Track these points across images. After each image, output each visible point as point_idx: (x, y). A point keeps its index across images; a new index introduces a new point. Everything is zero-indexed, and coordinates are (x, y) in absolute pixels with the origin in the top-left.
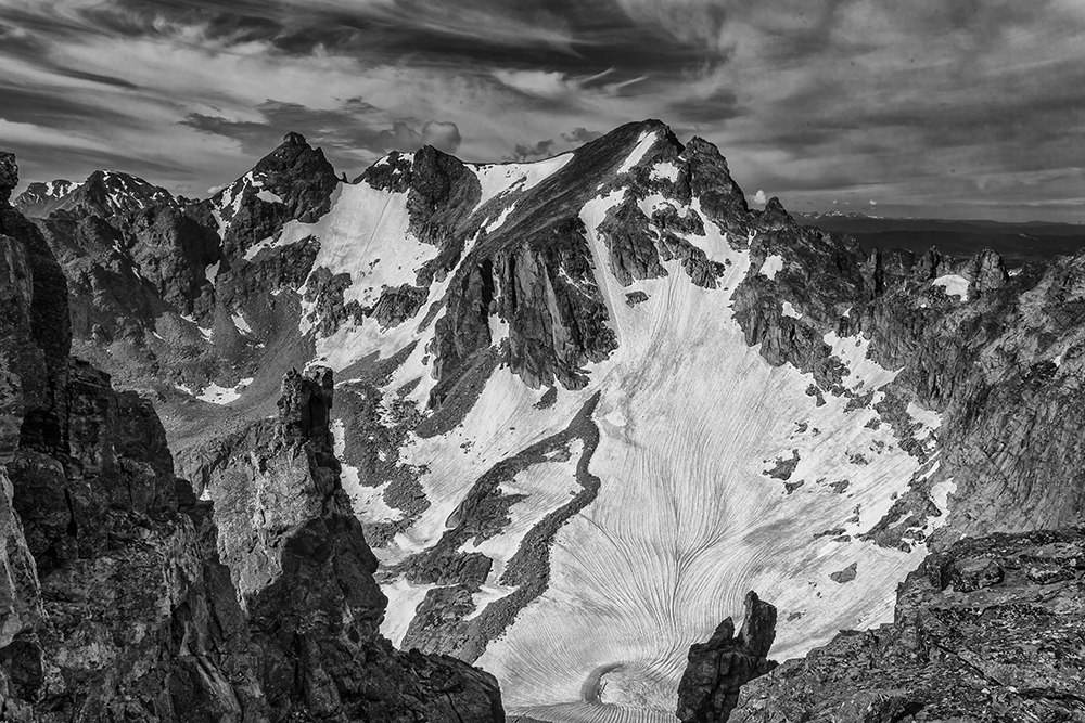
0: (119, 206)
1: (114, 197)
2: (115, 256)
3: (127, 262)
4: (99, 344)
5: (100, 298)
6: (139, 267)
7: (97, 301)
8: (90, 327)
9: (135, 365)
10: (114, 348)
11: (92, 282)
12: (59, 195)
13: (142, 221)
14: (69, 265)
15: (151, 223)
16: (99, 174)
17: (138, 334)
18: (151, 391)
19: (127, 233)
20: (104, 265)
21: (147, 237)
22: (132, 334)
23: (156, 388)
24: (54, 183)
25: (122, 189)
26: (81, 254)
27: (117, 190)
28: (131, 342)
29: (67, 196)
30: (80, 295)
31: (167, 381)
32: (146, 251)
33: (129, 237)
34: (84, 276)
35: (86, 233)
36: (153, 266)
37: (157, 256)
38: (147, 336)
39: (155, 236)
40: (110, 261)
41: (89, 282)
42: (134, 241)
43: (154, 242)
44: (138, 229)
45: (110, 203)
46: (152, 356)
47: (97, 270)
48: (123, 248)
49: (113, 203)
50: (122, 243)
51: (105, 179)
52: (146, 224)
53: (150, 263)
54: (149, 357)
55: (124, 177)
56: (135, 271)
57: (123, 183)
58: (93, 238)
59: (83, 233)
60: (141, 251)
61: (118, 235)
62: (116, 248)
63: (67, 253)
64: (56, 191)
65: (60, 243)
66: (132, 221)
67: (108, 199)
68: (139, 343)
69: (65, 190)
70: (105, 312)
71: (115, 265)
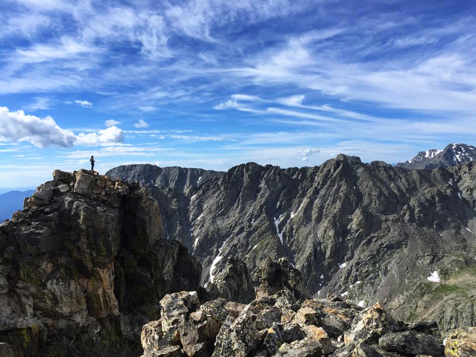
0: (460, 161)
1: (458, 156)
2: (449, 187)
3: (455, 189)
4: (437, 231)
5: (439, 208)
6: (461, 192)
7: (438, 209)
8: (433, 222)
9: (454, 244)
10: (444, 234)
11: (436, 200)
12: (431, 156)
13: (465, 169)
14: (426, 191)
15: (470, 169)
16: (451, 145)
17: (458, 228)
18: (461, 259)
19: (457, 175)
20: (443, 191)
21: (467, 177)
22: (454, 227)
23: (464, 258)
24: (429, 151)
25: (462, 152)
26: (432, 185)
27: (459, 153)
28: (453, 231)
29: (435, 157)
30: (430, 205)
31: (471, 255)
32: (466, 184)
33: (457, 177)
34: (433, 197)
35: (436, 175)
36: (469, 192)
37: (472, 187)
38: (462, 229)
39: (471, 177)
40: (447, 189)
41: (434, 200)
42: (460, 179)
43: (471, 179)
44: (463, 173)
45: (455, 160)
46: (464, 240)
47: (439, 193)
48: (454, 183)
49: (457, 159)
50: (453, 180)
51: (454, 147)
52: (467, 170)
53: (467, 191)
54: (462, 240)
55: (464, 146)
56: (459, 195)
57: (463, 149)
58: (439, 177)
59: (434, 175)
60: (463, 184)
61: (452, 176)
62: (450, 183)
63: (426, 186)
64: (430, 155)
65: (423, 180)
66: (460, 169)
67: (454, 157)
68: (458, 233)
69: (434, 154)
70: (442, 215)
71: (449, 191)
